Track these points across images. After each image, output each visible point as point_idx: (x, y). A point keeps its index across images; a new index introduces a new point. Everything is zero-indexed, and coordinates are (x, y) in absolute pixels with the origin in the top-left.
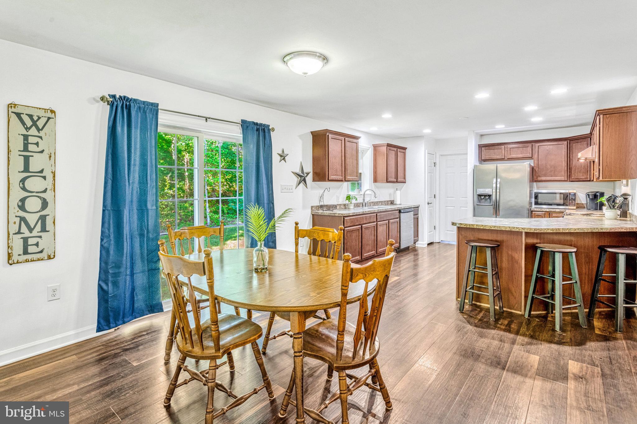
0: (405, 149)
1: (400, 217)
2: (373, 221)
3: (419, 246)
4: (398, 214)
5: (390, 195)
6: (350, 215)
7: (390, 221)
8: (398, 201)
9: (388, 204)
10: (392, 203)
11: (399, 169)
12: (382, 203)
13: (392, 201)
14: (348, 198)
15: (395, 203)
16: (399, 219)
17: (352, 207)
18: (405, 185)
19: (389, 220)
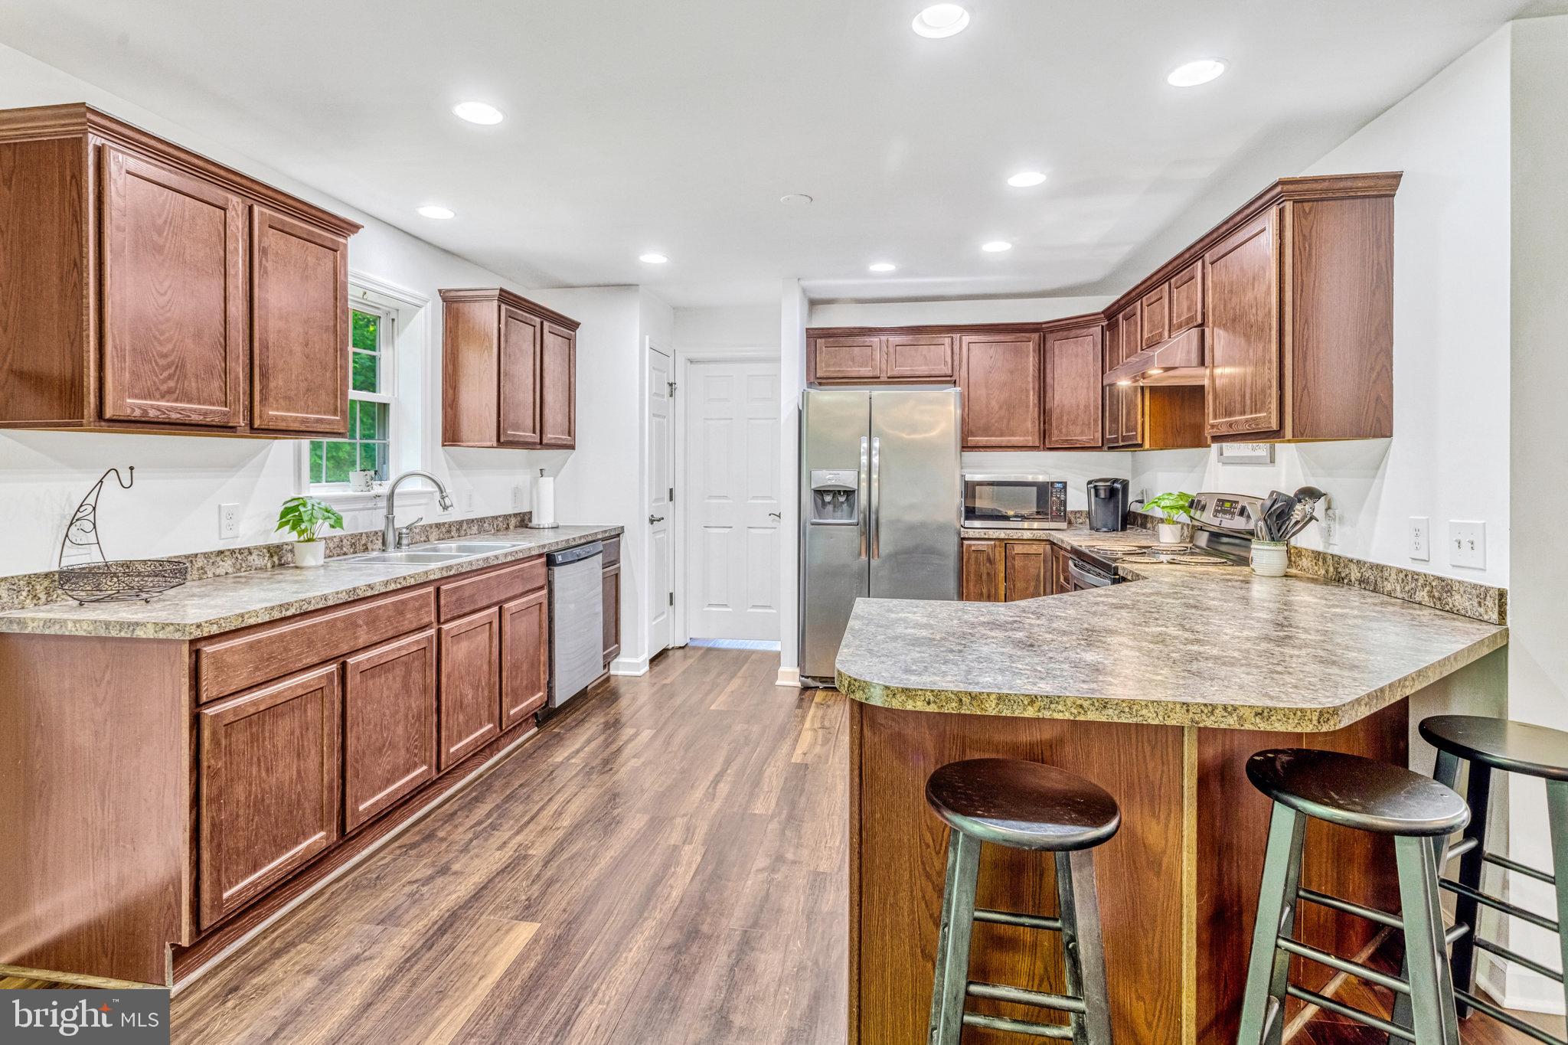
0: (573, 325)
1: (550, 584)
2: (414, 626)
3: (620, 673)
4: (544, 570)
5: (516, 493)
6: (252, 621)
7: (506, 606)
8: (544, 517)
9: (507, 528)
10: (524, 521)
11: (549, 397)
12: (482, 526)
13: (524, 514)
14: (293, 515)
15: (535, 522)
16: (545, 592)
17: (313, 556)
18: (573, 455)
19: (500, 604)
